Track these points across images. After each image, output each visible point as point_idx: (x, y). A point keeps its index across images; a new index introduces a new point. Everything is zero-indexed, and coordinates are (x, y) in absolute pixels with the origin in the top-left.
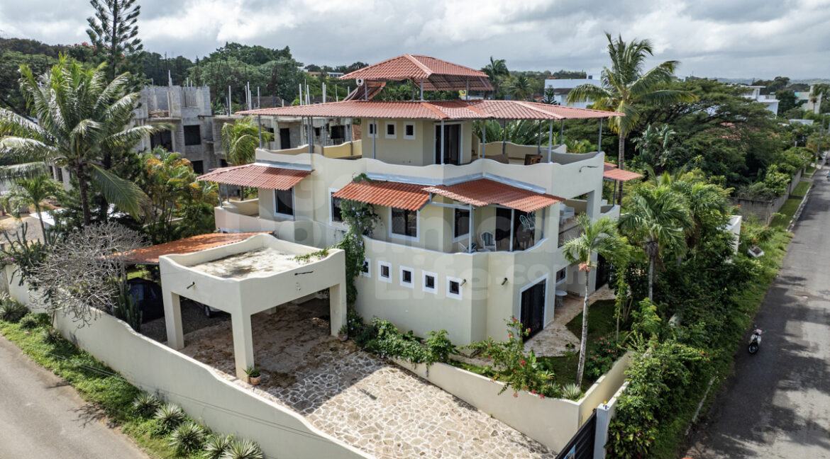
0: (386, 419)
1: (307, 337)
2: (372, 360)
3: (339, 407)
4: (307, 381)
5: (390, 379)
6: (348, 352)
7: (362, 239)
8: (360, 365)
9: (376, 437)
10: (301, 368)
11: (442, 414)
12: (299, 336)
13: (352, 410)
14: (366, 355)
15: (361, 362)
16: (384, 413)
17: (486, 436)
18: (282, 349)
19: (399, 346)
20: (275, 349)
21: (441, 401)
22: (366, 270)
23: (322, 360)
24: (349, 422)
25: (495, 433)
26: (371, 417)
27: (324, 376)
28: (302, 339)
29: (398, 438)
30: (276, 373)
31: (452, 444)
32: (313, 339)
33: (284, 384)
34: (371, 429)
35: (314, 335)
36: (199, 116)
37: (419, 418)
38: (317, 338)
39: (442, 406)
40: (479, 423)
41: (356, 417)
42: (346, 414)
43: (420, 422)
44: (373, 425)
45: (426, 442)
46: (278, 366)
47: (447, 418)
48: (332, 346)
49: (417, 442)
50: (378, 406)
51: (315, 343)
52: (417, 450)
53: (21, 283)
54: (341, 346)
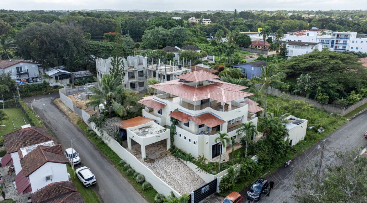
0: (173, 173)
1: (161, 150)
2: (174, 158)
3: (163, 169)
4: (157, 162)
5: (177, 164)
6: (169, 155)
7: (175, 126)
8: (171, 159)
9: (169, 177)
10: (157, 158)
11: (187, 174)
12: (159, 149)
13: (166, 170)
14: (173, 157)
15: (172, 158)
16: (173, 172)
17: (195, 180)
18: (154, 152)
19: (181, 156)
20: (152, 152)
21: (188, 171)
22: (176, 134)
23: (162, 157)
24: (164, 173)
25: (197, 180)
26: (170, 172)
27: (161, 161)
28: (159, 150)
29: (174, 178)
30: (151, 159)
31: (186, 181)
32: (162, 150)
33: (152, 162)
34: (169, 175)
35: (163, 149)
36: (143, 68)
37: (181, 174)
38: (163, 150)
39: (187, 172)
40: (195, 177)
41: (166, 172)
42: (164, 171)
43: (181, 175)
44: (169, 174)
45: (180, 180)
46: (152, 157)
47: (187, 175)
48: (166, 153)
49: (178, 179)
50: (172, 170)
51: (162, 152)
52: (177, 181)
53: (95, 129)
54: (168, 153)
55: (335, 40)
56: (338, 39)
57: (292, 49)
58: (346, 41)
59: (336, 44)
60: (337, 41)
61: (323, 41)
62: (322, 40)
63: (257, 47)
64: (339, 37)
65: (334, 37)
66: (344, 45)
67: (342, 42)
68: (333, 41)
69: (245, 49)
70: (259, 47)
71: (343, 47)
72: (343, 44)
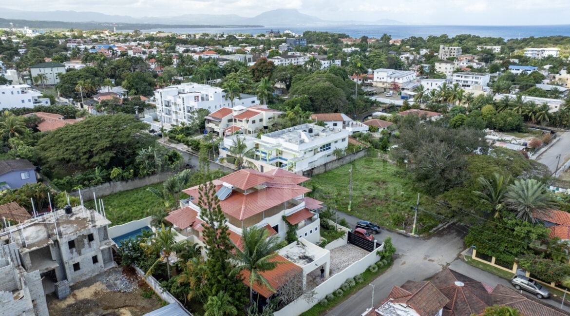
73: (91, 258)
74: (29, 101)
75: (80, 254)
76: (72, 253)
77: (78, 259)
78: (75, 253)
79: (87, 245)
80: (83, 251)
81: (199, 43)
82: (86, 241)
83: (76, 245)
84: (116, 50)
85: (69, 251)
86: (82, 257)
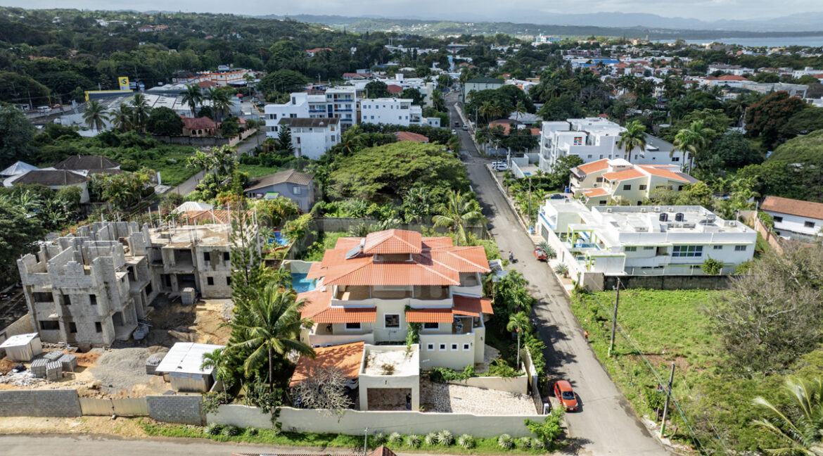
33: (432, 407)
50: (464, 401)
55: (333, 104)
56: (337, 103)
57: (297, 135)
58: (350, 106)
59: (336, 111)
60: (336, 106)
61: (314, 107)
62: (310, 107)
63: (197, 131)
64: (338, 99)
65: (330, 99)
66: (348, 113)
67: (343, 107)
68: (330, 107)
69: (174, 140)
70: (200, 132)
71: (347, 115)
72: (346, 110)
73: (225, 277)
74: (407, 118)
75: (214, 269)
76: (206, 265)
77: (212, 274)
78: (209, 267)
79: (221, 262)
80: (217, 266)
81: (746, 63)
82: (221, 258)
83: (211, 258)
84: (611, 67)
85: (204, 262)
86: (216, 272)
